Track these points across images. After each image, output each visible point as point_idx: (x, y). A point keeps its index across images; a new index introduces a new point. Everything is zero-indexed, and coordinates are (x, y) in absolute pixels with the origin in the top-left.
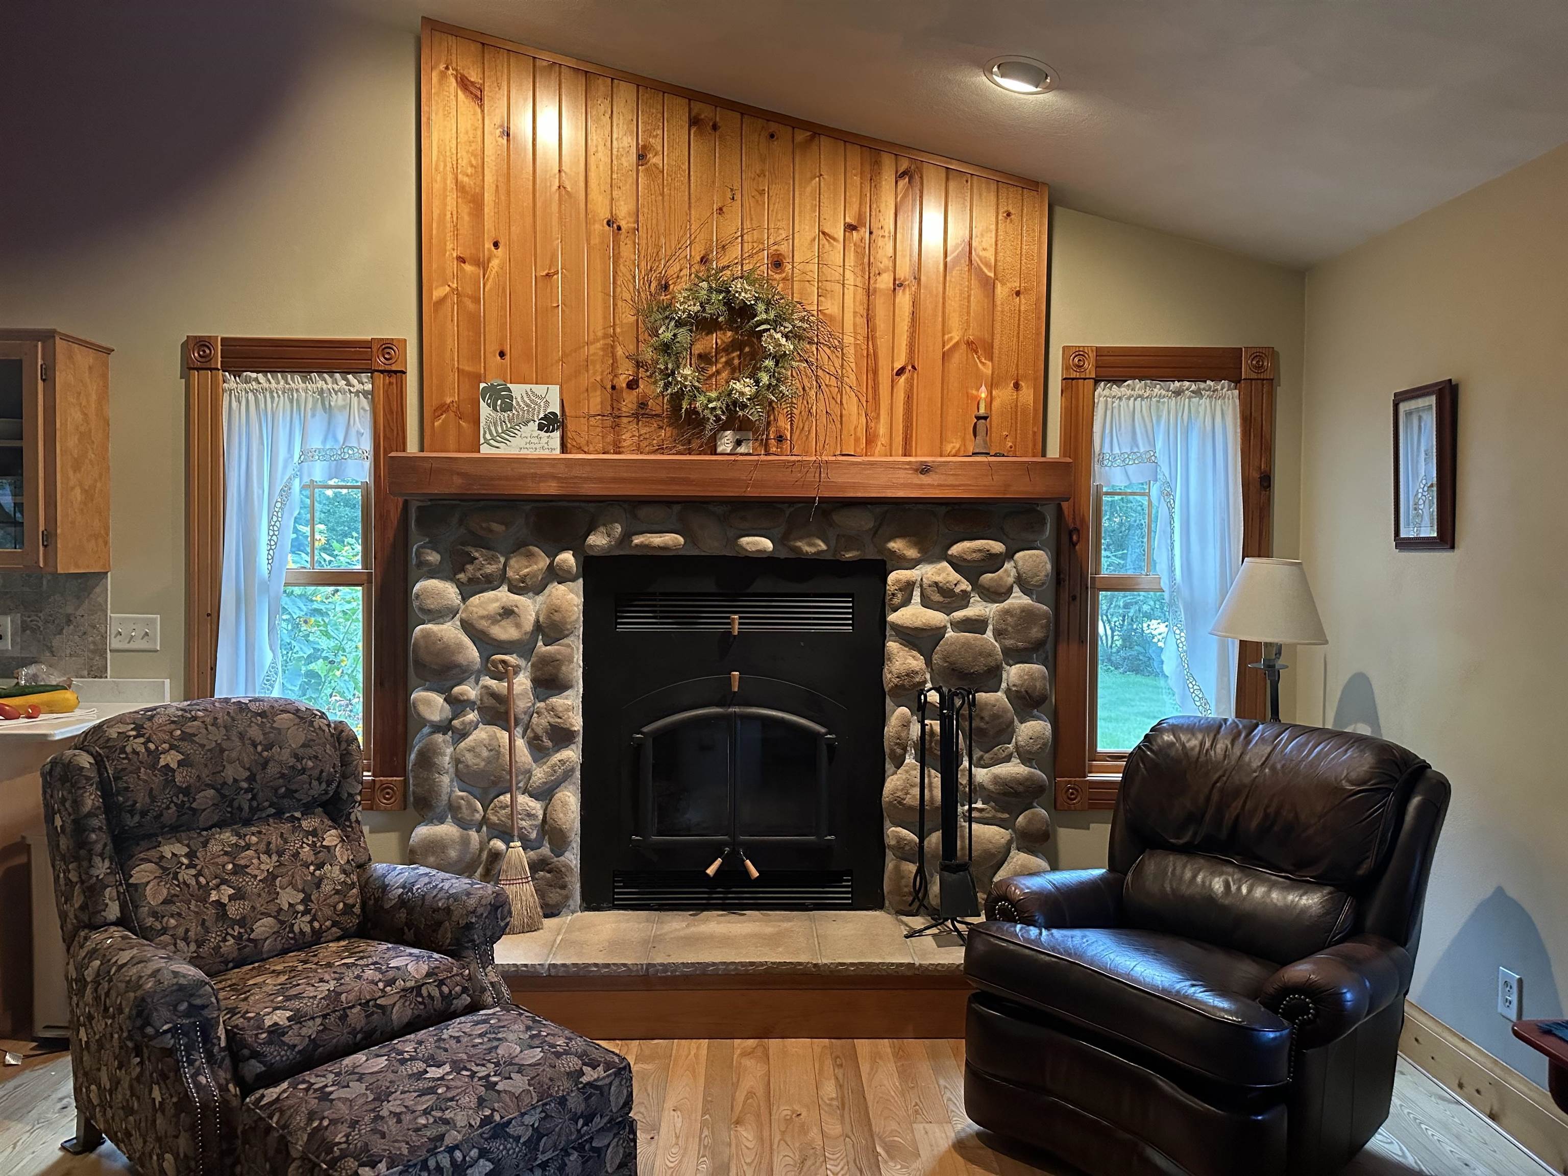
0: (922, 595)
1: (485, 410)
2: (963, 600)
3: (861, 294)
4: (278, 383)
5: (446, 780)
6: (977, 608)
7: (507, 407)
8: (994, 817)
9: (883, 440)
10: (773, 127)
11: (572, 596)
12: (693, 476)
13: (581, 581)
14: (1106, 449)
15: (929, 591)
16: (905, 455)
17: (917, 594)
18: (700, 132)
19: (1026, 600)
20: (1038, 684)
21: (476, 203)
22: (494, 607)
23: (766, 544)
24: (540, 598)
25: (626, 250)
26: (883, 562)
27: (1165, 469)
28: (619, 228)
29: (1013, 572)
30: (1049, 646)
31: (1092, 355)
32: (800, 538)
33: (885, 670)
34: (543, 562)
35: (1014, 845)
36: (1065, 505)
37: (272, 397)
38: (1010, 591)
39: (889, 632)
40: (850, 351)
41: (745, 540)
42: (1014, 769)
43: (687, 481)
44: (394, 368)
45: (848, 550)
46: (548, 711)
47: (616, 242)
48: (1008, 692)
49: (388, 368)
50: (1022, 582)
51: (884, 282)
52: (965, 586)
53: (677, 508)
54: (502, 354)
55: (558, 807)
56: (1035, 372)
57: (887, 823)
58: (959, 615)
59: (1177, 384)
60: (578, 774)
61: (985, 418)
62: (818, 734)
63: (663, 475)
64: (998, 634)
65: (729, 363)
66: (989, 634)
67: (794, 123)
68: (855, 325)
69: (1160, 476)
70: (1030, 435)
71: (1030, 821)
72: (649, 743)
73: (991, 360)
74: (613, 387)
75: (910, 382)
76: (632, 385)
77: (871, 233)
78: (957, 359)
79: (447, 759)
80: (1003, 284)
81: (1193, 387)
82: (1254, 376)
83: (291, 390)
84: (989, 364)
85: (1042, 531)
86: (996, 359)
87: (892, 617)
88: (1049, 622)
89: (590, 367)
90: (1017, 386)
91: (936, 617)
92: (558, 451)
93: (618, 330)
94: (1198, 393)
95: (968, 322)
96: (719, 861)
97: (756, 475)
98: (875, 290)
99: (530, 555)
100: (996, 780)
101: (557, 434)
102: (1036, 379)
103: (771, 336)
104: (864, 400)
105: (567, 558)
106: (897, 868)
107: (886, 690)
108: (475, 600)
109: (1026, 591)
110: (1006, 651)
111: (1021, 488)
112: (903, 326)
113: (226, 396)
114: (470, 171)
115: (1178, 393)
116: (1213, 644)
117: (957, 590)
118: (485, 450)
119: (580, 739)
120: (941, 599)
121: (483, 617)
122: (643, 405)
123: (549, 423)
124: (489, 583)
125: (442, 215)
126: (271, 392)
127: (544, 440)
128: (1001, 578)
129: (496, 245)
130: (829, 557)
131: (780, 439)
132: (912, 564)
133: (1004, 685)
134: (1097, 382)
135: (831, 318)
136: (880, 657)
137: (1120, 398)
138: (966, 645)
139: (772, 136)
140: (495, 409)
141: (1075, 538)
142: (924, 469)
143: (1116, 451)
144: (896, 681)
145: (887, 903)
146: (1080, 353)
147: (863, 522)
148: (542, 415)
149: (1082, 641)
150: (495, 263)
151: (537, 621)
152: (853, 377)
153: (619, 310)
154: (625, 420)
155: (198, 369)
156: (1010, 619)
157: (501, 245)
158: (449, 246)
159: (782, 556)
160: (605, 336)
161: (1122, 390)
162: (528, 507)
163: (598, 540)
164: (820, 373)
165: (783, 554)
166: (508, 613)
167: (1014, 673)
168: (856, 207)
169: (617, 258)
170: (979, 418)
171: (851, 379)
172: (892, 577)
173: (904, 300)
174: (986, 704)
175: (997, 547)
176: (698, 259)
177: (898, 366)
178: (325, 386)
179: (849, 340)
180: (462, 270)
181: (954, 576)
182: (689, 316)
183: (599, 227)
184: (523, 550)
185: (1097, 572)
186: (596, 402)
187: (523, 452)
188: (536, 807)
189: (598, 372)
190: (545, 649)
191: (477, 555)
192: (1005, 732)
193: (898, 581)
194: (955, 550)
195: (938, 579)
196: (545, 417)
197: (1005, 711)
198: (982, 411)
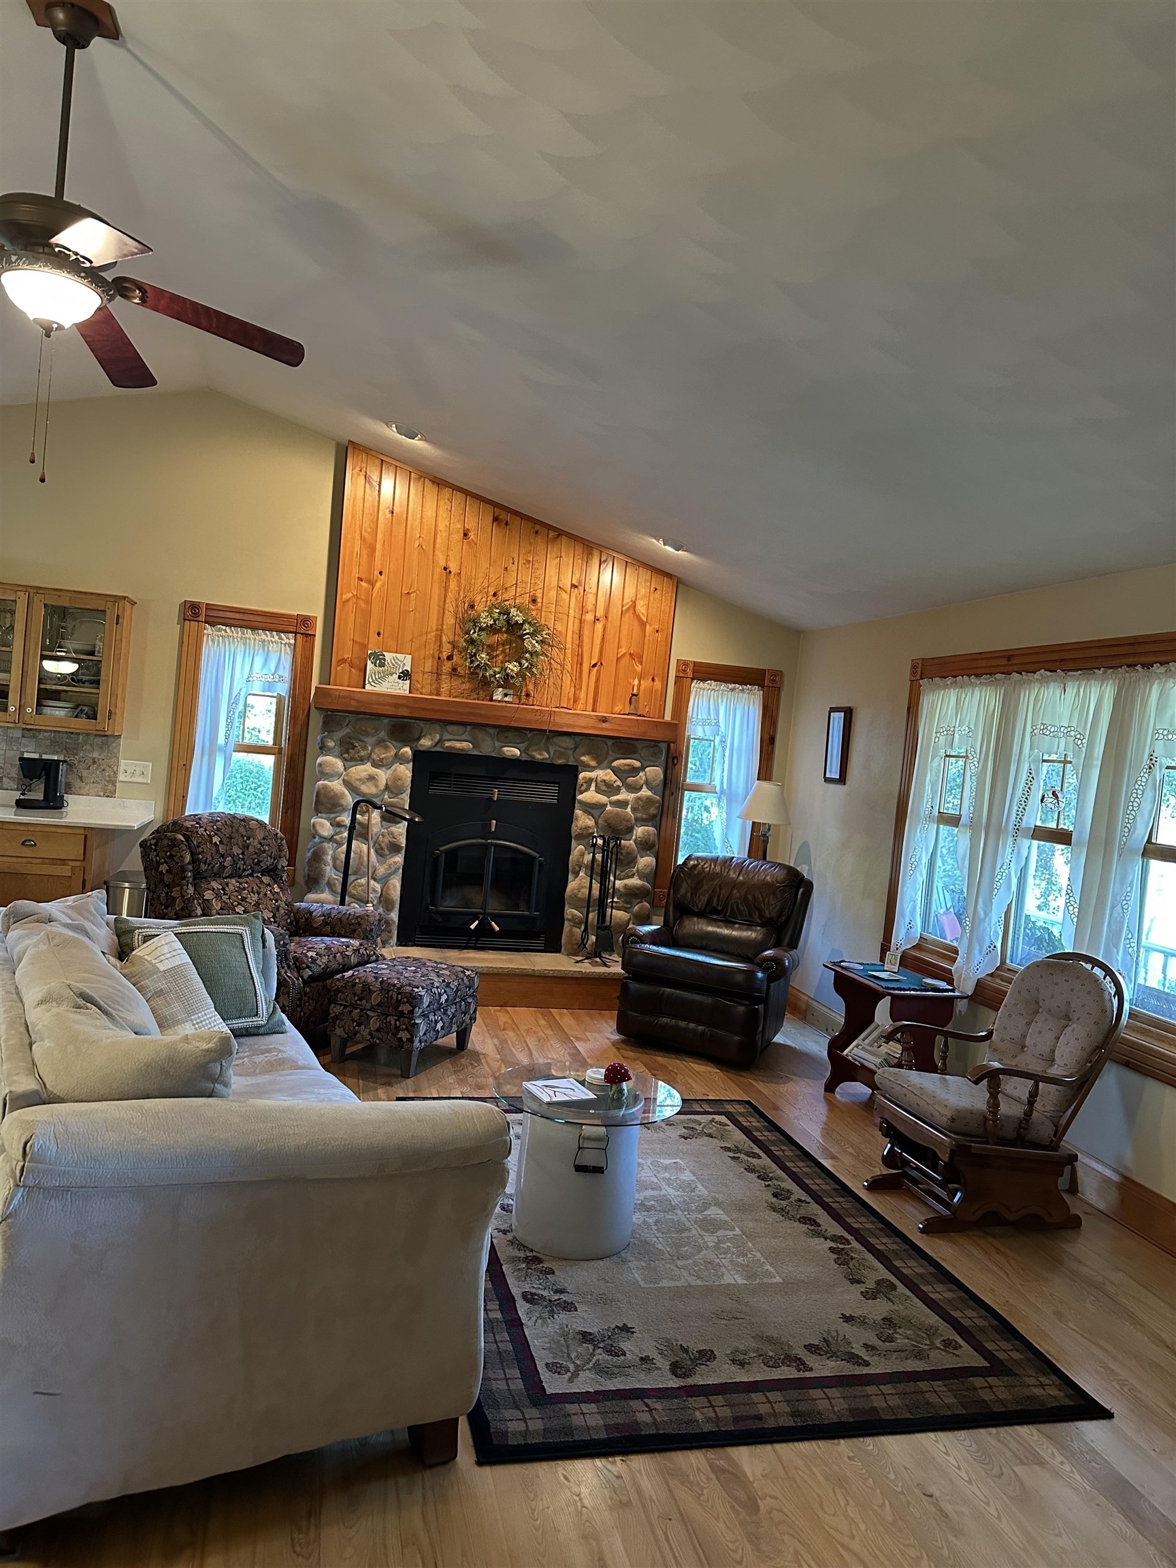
0: (596, 786)
1: (370, 665)
2: (617, 790)
3: (577, 622)
4: (238, 633)
5: (328, 868)
6: (624, 795)
7: (382, 665)
8: (623, 906)
9: (582, 701)
10: (537, 527)
11: (407, 772)
12: (482, 712)
13: (411, 763)
14: (695, 716)
15: (600, 784)
16: (593, 711)
17: (593, 785)
18: (499, 525)
19: (649, 793)
20: (651, 838)
21: (372, 549)
22: (364, 774)
23: (517, 752)
24: (389, 772)
25: (453, 584)
26: (577, 767)
27: (722, 728)
28: (450, 572)
29: (644, 778)
30: (659, 817)
31: (692, 666)
32: (535, 751)
33: (574, 824)
34: (393, 752)
35: (631, 922)
36: (672, 745)
37: (233, 641)
38: (641, 787)
39: (577, 805)
40: (569, 652)
41: (506, 749)
42: (635, 881)
43: (479, 715)
44: (310, 632)
45: (559, 758)
46: (389, 834)
47: (447, 580)
48: (635, 841)
49: (306, 632)
50: (647, 783)
51: (589, 617)
52: (619, 783)
53: (469, 728)
54: (379, 634)
55: (391, 887)
56: (663, 673)
57: (567, 907)
58: (614, 798)
59: (733, 685)
60: (401, 871)
61: (636, 695)
62: (533, 858)
63: (467, 710)
64: (633, 810)
65: (503, 651)
66: (629, 810)
67: (550, 527)
68: (573, 638)
69: (720, 733)
70: (658, 706)
71: (640, 909)
72: (443, 855)
73: (641, 665)
74: (439, 658)
75: (599, 672)
76: (450, 658)
77: (584, 590)
78: (624, 662)
79: (330, 857)
80: (650, 625)
81: (741, 688)
82: (771, 685)
83: (246, 638)
84: (640, 666)
85: (661, 758)
86: (644, 664)
87: (579, 797)
88: (659, 806)
89: (427, 646)
90: (653, 680)
91: (602, 798)
92: (408, 692)
93: (445, 627)
94: (742, 691)
95: (631, 643)
96: (477, 922)
97: (517, 715)
98: (585, 620)
99: (386, 748)
100: (626, 886)
101: (408, 682)
102: (663, 677)
103: (531, 642)
104: (574, 678)
105: (407, 750)
106: (571, 931)
107: (573, 835)
108: (353, 769)
109: (650, 788)
110: (636, 819)
111: (653, 734)
112: (597, 641)
113: (205, 637)
114: (369, 530)
115: (733, 690)
116: (738, 822)
117: (615, 785)
118: (367, 687)
119: (403, 851)
120: (606, 789)
121: (358, 780)
122: (454, 669)
123: (405, 675)
124: (362, 760)
125: (351, 553)
126: (234, 638)
127: (401, 685)
128: (637, 780)
129: (381, 573)
130: (548, 762)
131: (528, 695)
132: (592, 769)
133: (634, 837)
134: (693, 679)
135: (560, 633)
136: (570, 818)
137: (704, 690)
138: (617, 814)
139: (537, 532)
140: (375, 665)
141: (675, 762)
142: (604, 720)
143: (700, 717)
144: (579, 831)
145: (563, 950)
146: (686, 663)
147: (568, 742)
148: (401, 671)
149: (674, 817)
150: (378, 585)
151: (387, 784)
152: (569, 665)
153: (446, 616)
154: (444, 677)
155: (190, 620)
156: (640, 802)
157: (383, 574)
158: (354, 571)
159: (523, 759)
160: (437, 630)
161: (705, 685)
162: (386, 721)
163: (426, 743)
164: (552, 661)
165: (525, 758)
166: (371, 778)
167: (640, 831)
168: (578, 575)
169: (446, 589)
170: (633, 695)
171: (568, 667)
172: (581, 776)
173: (599, 626)
174: (624, 846)
175: (637, 764)
176: (492, 593)
177: (593, 662)
178: (266, 639)
179: (569, 646)
180: (361, 585)
181: (614, 778)
182: (487, 626)
183: (439, 570)
184: (382, 744)
185: (685, 781)
186: (429, 665)
187: (389, 690)
188: (378, 887)
189: (431, 649)
190: (389, 800)
191: (357, 745)
192: (632, 861)
193: (585, 778)
194: (615, 764)
195: (605, 778)
196: (402, 673)
197: (633, 850)
198: (635, 692)
